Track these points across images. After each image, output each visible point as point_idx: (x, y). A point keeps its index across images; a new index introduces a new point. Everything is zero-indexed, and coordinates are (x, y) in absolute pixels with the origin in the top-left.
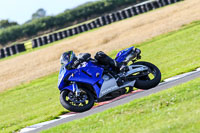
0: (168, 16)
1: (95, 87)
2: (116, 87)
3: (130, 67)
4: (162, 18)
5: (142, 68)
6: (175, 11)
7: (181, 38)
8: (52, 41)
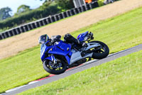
0: (8, 45)
1: (67, 57)
2: (80, 57)
3: (88, 44)
4: (5, 47)
5: (96, 45)
6: (14, 42)
7: (17, 61)
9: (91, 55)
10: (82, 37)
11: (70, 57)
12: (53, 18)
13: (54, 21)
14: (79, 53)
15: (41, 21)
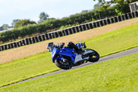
1: (72, 58)
2: (81, 59)
3: (85, 50)
12: (108, 20)
13: (109, 23)
14: (80, 56)
15: (98, 22)
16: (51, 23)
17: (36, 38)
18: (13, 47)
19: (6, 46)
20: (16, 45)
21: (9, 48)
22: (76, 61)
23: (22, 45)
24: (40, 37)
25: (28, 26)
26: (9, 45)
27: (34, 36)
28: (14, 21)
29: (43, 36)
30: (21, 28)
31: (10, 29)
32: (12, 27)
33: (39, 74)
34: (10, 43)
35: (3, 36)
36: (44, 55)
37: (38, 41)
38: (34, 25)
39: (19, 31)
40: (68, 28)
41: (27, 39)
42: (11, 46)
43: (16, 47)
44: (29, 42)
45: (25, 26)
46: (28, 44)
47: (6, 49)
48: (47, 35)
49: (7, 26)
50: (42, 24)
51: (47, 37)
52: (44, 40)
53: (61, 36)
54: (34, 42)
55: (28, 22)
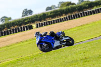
3: (63, 38)
5: (67, 38)
8: (45, 25)
9: (65, 43)
10: (59, 34)
11: (54, 44)
14: (59, 42)
16: (87, 4)
17: (76, 15)
18: (59, 22)
19: (54, 21)
20: (61, 20)
21: (56, 22)
22: (55, 46)
23: (65, 20)
24: (79, 14)
25: (70, 6)
26: (56, 20)
27: (74, 13)
28: (60, 3)
29: (81, 14)
30: (64, 8)
31: (57, 9)
32: (58, 7)
33: (78, 41)
34: (57, 19)
35: (52, 14)
36: (82, 27)
37: (77, 18)
38: (74, 6)
39: (63, 10)
40: (99, 8)
41: (69, 16)
42: (58, 21)
43: (61, 21)
44: (70, 18)
45: (68, 7)
46: (70, 19)
47: (54, 23)
48: (84, 13)
49: (54, 6)
50: (80, 5)
51: (84, 14)
52: (82, 16)
53: (94, 13)
54: (74, 18)
55: (70, 4)
